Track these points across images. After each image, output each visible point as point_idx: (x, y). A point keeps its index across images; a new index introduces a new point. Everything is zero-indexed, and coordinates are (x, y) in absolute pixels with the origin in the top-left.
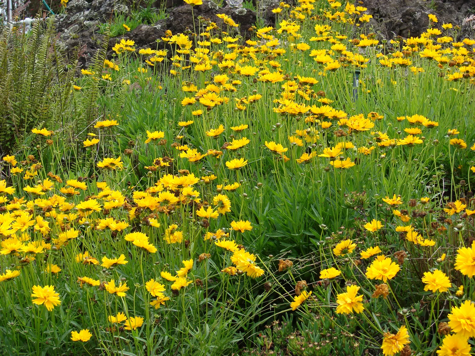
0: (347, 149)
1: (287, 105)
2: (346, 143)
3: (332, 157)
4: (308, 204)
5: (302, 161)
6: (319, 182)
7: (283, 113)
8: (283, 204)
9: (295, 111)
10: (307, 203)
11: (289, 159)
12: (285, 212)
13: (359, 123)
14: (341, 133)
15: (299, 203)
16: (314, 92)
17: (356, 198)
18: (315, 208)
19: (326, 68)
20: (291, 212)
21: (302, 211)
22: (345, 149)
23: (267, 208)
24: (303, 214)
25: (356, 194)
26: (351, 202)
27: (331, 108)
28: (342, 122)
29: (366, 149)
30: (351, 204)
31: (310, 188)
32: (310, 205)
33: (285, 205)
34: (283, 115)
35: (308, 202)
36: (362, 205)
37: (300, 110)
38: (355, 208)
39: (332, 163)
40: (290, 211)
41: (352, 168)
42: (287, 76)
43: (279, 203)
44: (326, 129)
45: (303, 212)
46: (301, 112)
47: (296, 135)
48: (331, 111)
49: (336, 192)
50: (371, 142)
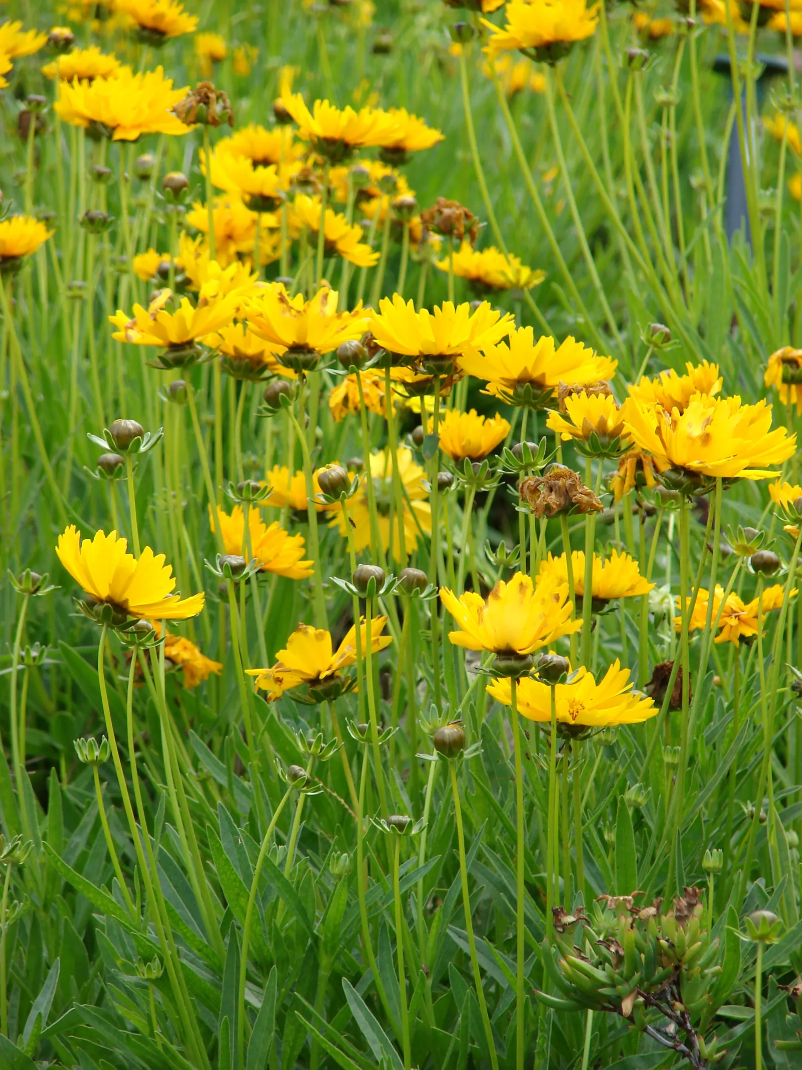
0: (599, 603)
1: (206, 290)
2: (597, 562)
3: (507, 653)
4: (324, 973)
5: (291, 681)
6: (401, 826)
7: (174, 347)
8: (156, 973)
9: (269, 335)
10: (316, 967)
11: (214, 666)
12: (165, 1031)
13: (708, 422)
14: (566, 493)
15: (262, 966)
16: (410, 208)
17: (634, 934)
18: (372, 1002)
19: (498, 35)
20: (207, 1033)
21: (280, 1020)
22: (587, 603)
23: (43, 1003)
24: (286, 1048)
25: (634, 911)
26: (599, 964)
27: (507, 324)
28: (577, 418)
29: (734, 601)
30: (600, 974)
31: (335, 870)
32: (335, 980)
33: (163, 982)
34: (178, 362)
35: (325, 961)
36: (677, 983)
37: (303, 332)
38: (627, 1006)
39: (500, 688)
40: (200, 1022)
41: (635, 729)
42: (206, 100)
43: (131, 971)
44: (469, 466)
45: (289, 1029)
46: (312, 342)
47: (264, 501)
48: (506, 340)
49: (521, 893)
50: (768, 554)
